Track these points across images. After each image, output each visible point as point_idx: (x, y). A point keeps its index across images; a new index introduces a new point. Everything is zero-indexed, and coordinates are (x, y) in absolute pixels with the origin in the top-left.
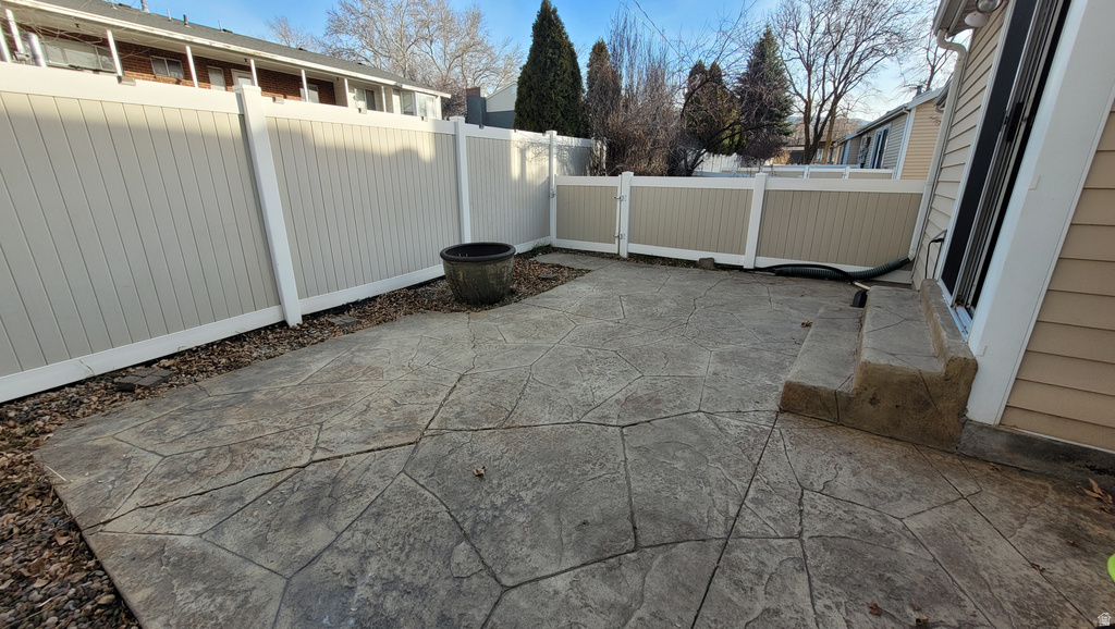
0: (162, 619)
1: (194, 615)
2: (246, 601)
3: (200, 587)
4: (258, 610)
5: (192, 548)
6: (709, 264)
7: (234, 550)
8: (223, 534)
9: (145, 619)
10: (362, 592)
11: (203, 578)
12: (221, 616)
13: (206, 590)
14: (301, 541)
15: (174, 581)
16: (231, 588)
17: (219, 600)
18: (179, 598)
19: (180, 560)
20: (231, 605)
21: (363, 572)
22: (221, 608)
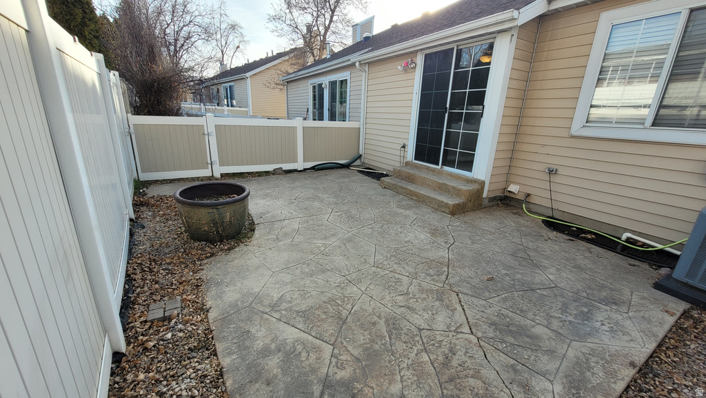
0: (613, 385)
1: (605, 373)
2: (590, 354)
3: (588, 374)
4: (592, 349)
5: (563, 383)
6: (279, 171)
7: (559, 363)
8: (547, 370)
9: (617, 394)
10: (570, 318)
11: (582, 373)
12: (602, 362)
13: (589, 371)
14: (546, 337)
15: (589, 387)
16: (584, 361)
17: (593, 364)
18: (598, 381)
19: (573, 388)
20: (594, 359)
21: (559, 318)
22: (597, 363)
